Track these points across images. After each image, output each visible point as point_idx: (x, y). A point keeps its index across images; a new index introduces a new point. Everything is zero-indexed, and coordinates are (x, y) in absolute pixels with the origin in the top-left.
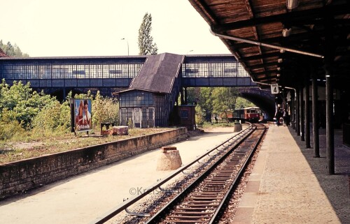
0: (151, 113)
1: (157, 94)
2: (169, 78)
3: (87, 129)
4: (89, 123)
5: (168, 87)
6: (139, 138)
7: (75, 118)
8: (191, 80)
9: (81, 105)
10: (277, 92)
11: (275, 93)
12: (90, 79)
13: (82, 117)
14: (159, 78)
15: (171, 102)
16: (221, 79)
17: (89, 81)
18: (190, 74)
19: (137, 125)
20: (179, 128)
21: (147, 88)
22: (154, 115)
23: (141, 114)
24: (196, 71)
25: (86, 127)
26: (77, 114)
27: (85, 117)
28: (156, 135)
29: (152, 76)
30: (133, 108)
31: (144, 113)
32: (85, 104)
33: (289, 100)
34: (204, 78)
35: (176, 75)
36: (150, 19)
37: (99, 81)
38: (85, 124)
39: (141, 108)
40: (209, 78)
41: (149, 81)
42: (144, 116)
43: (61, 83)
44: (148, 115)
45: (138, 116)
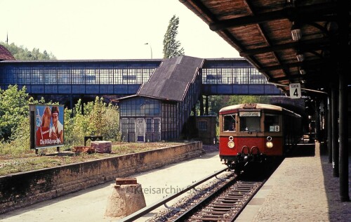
0: (156, 124)
1: (164, 102)
2: (183, 84)
3: (56, 144)
4: (59, 136)
5: (180, 94)
6: (121, 158)
7: (36, 130)
8: (213, 87)
9: (46, 113)
10: (299, 96)
11: (295, 97)
12: (99, 85)
13: (48, 129)
14: (171, 83)
15: (186, 112)
16: (247, 87)
17: (98, 87)
18: (211, 81)
19: (140, 139)
20: (192, 142)
21: (156, 95)
22: (160, 127)
23: (145, 126)
24: (219, 77)
25: (55, 142)
26: (38, 125)
27: (52, 129)
28: (152, 152)
29: (164, 81)
30: (136, 117)
31: (149, 124)
32: (52, 112)
33: (322, 110)
34: (227, 85)
35: (193, 81)
36: (178, 22)
37: (109, 87)
38: (53, 138)
39: (145, 117)
40: (232, 85)
41: (160, 87)
42: (149, 128)
43: (67, 89)
44: (153, 126)
45: (141, 127)
